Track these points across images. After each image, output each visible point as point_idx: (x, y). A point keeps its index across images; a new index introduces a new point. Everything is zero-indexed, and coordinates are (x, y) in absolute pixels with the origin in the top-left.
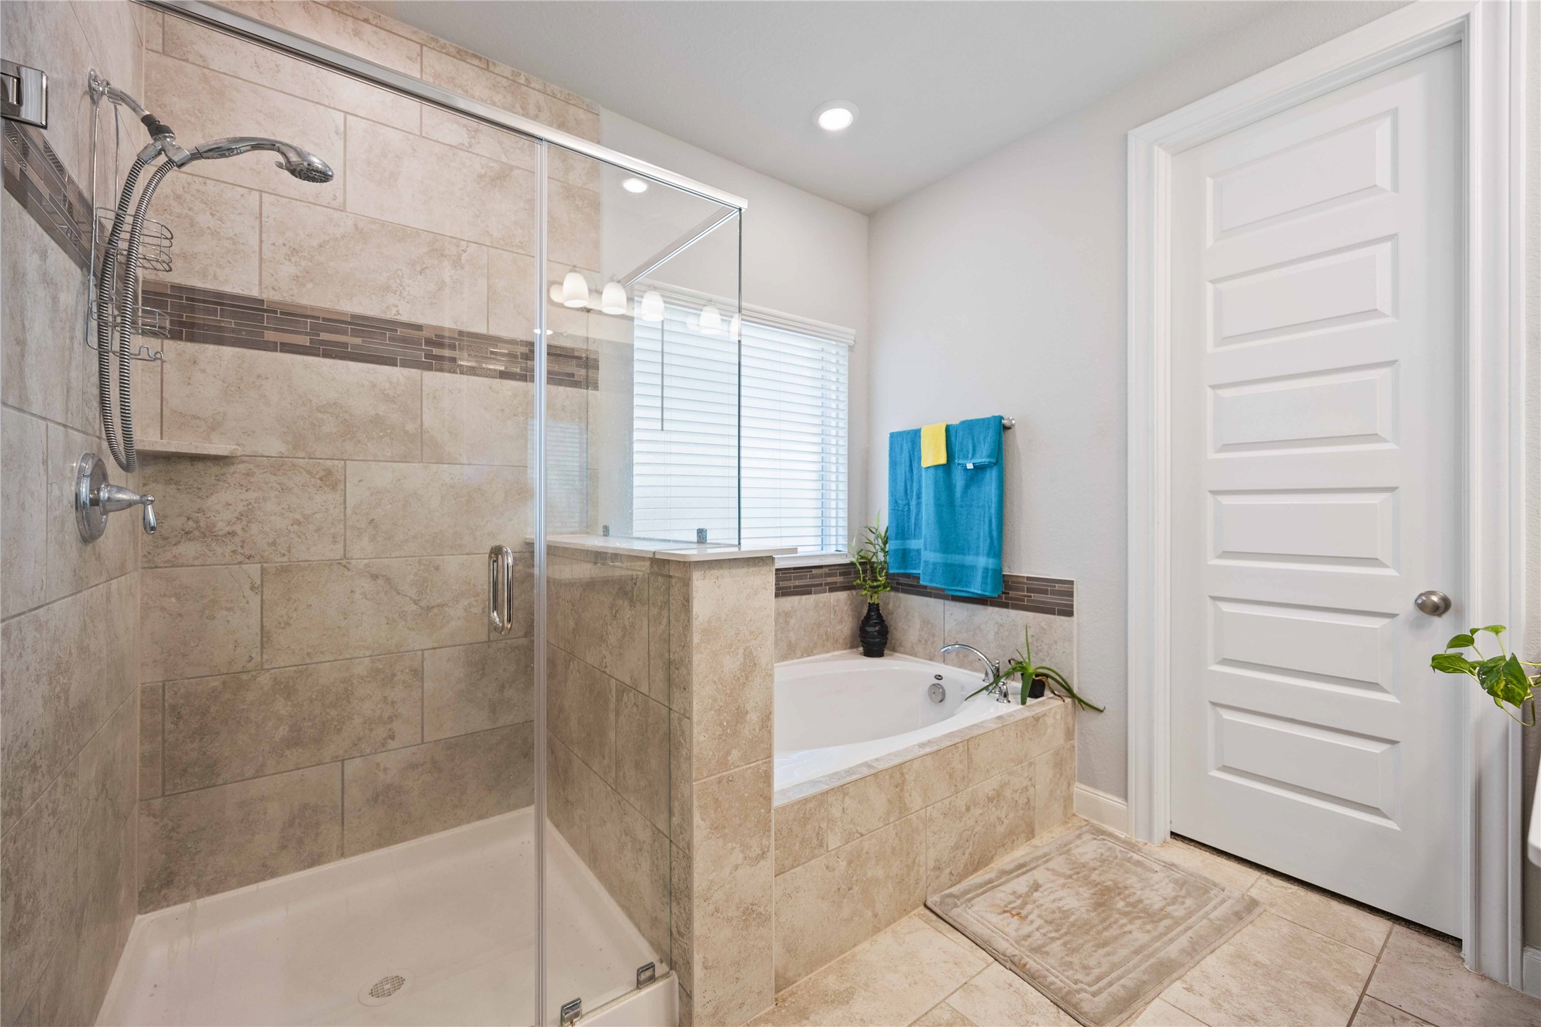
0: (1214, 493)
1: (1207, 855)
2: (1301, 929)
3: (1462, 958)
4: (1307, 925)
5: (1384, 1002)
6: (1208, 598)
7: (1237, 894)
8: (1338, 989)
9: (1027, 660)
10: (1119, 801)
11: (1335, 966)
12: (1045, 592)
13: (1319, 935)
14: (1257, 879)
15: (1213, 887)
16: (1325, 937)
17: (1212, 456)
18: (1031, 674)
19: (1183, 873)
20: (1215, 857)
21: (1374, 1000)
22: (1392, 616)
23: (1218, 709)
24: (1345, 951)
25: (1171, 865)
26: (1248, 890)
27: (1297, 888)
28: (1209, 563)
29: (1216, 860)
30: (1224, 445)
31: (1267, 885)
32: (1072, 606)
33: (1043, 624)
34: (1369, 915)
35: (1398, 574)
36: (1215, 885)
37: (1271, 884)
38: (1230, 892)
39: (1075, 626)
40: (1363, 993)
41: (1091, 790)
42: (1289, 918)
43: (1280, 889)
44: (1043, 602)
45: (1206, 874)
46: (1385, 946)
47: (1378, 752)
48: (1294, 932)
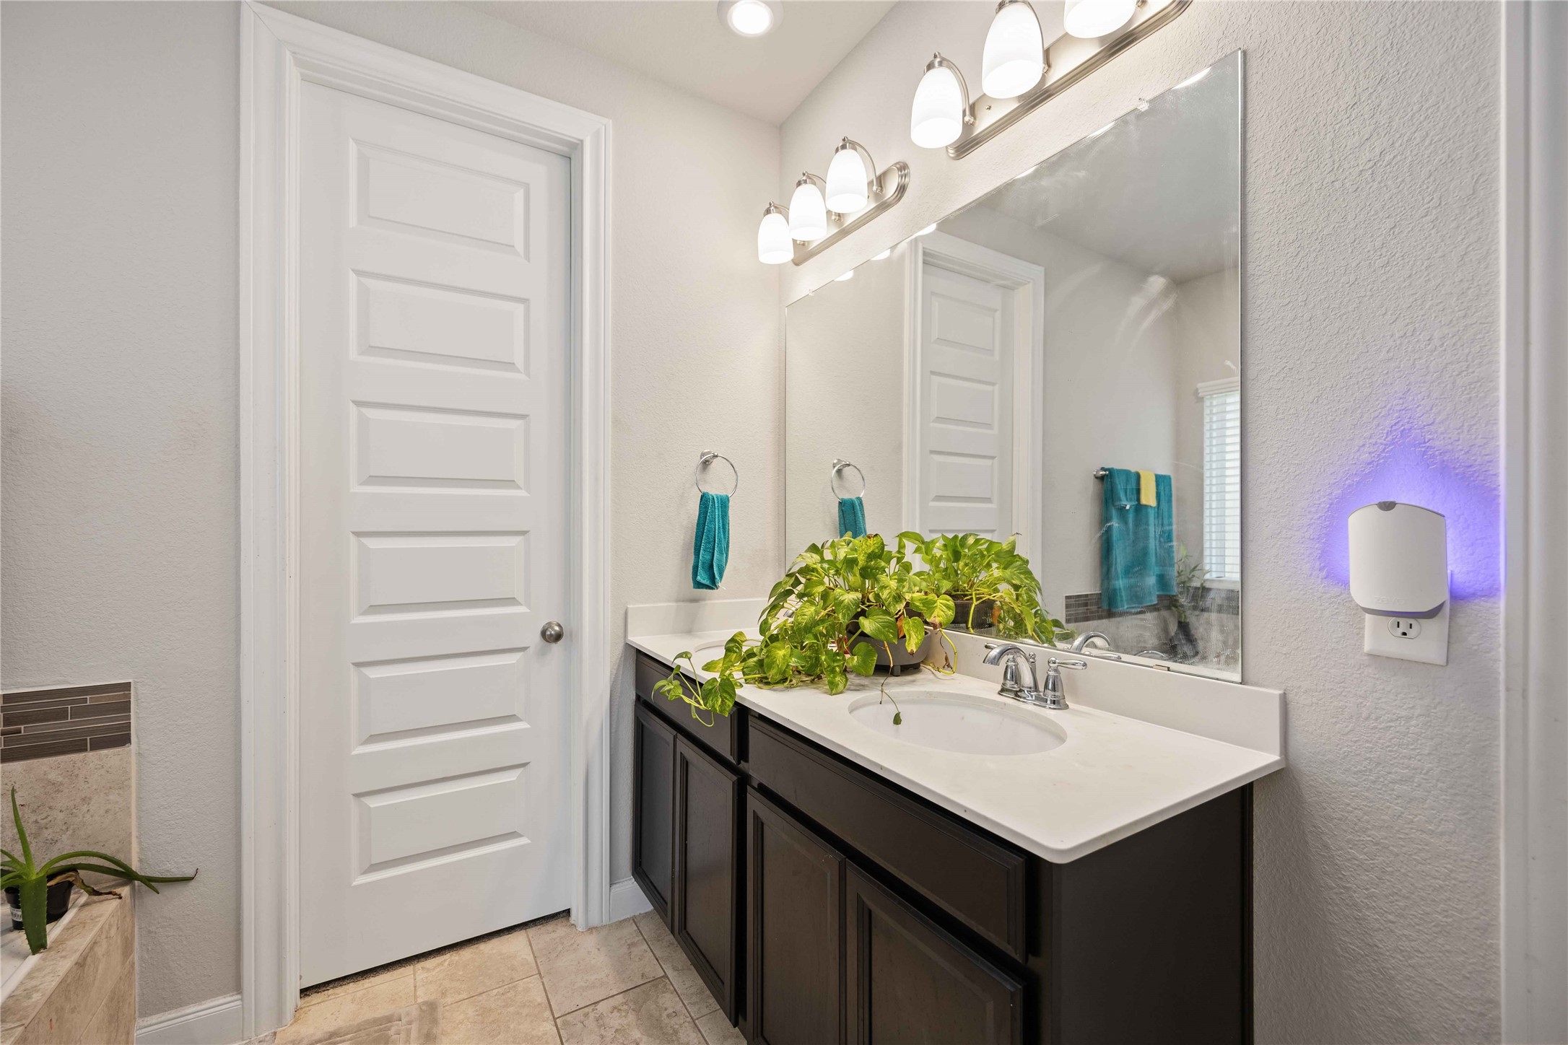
0: (358, 534)
1: (351, 987)
2: (480, 998)
3: (573, 925)
4: (480, 990)
5: (568, 1013)
6: (351, 665)
7: (415, 1012)
8: (540, 1034)
9: (22, 860)
10: (229, 999)
11: (525, 1011)
12: (62, 715)
13: (495, 991)
14: (414, 975)
15: (390, 1024)
16: (499, 990)
17: (356, 489)
18: (39, 882)
19: (349, 1036)
20: (362, 982)
21: (563, 1018)
22: (524, 649)
23: (363, 799)
24: (520, 989)
25: (330, 1038)
26: (415, 997)
27: (448, 955)
28: (353, 622)
29: (366, 986)
30: (370, 476)
31: (426, 975)
32: (128, 726)
33: (53, 776)
34: (510, 935)
35: (528, 610)
36: (389, 1019)
37: (428, 970)
38: (408, 1014)
39: (133, 759)
40: (555, 1019)
41: (173, 1014)
42: (464, 996)
43: (438, 969)
44: (54, 735)
45: (368, 1015)
46: (535, 957)
47: (514, 779)
48: (478, 1008)
